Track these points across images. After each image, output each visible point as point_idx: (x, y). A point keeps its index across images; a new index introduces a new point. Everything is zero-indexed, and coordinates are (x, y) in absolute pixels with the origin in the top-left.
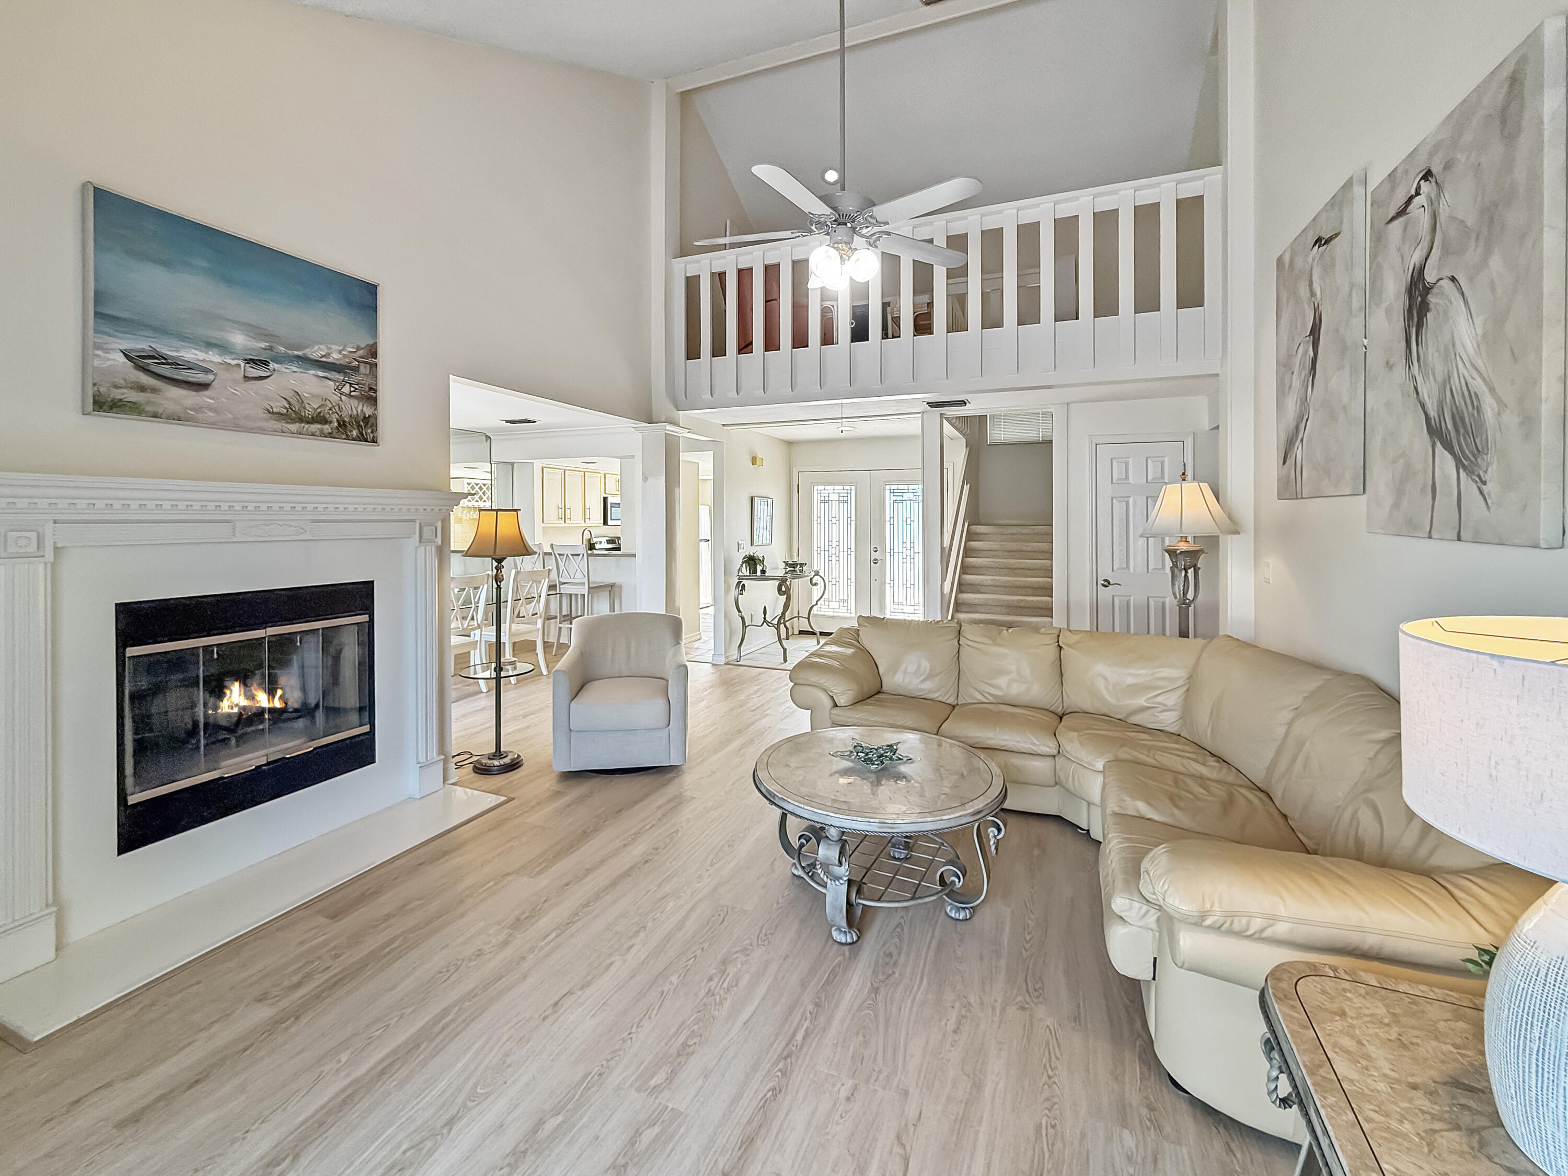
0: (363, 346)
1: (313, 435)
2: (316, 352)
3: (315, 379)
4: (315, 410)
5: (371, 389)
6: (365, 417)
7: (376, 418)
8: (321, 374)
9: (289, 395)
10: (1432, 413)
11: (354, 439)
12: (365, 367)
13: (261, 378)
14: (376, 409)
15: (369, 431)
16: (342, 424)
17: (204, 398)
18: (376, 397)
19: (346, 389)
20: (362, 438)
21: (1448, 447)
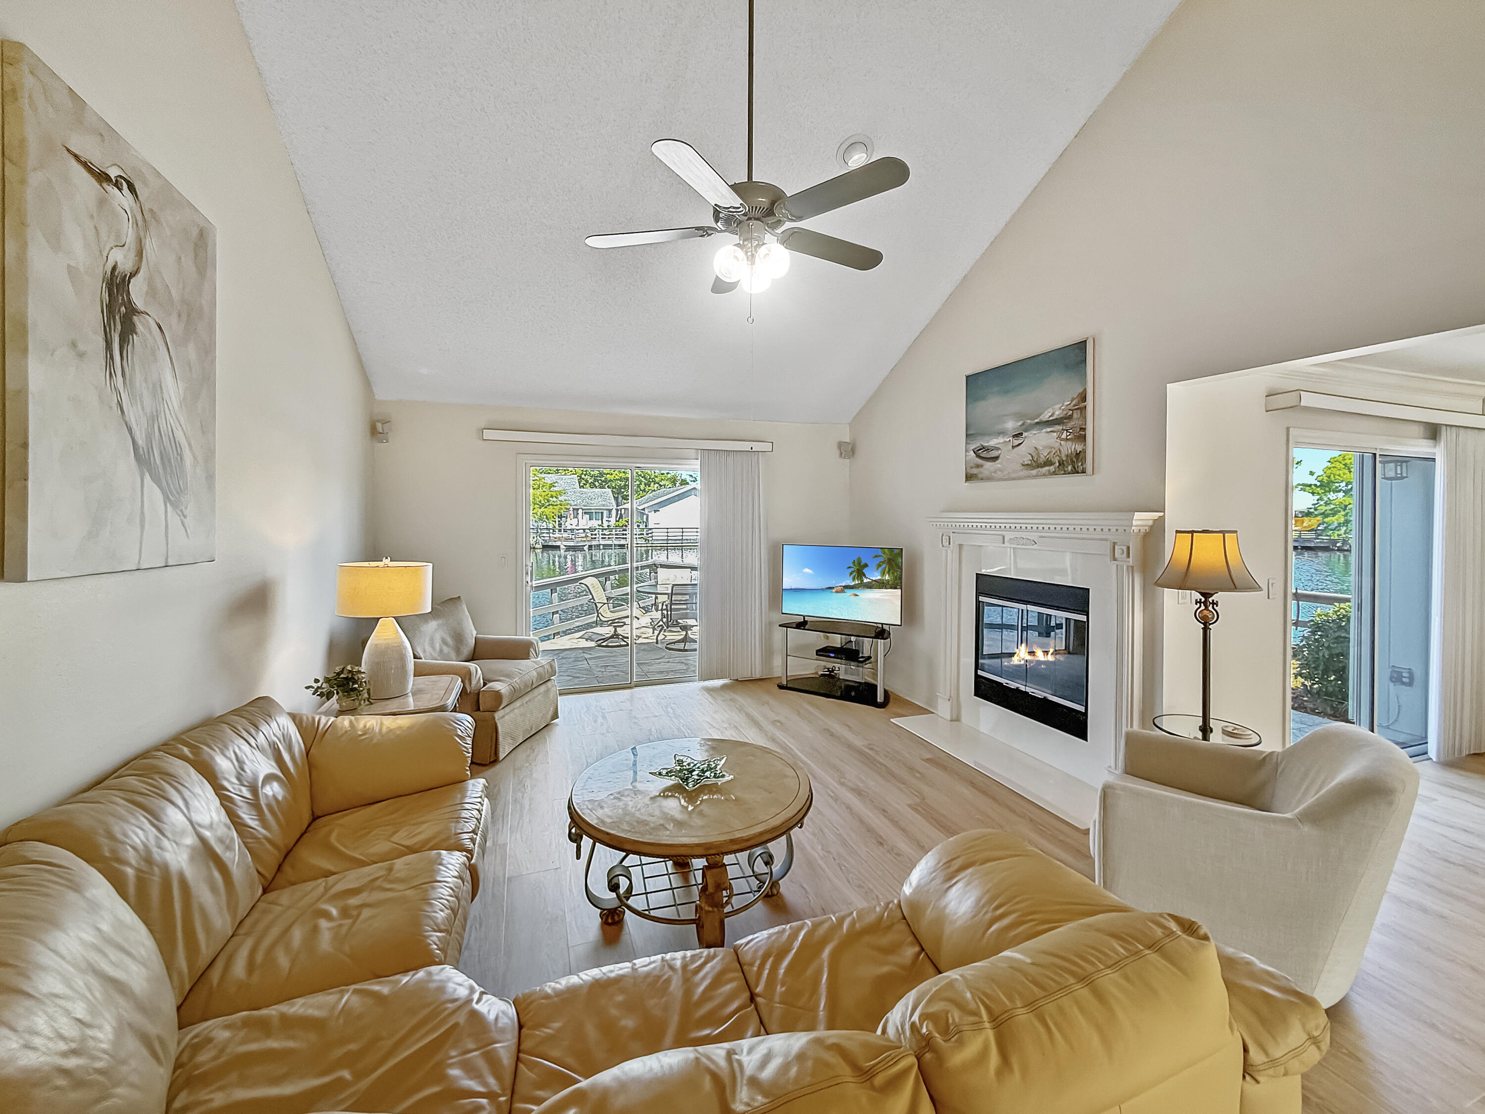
0: (1075, 396)
1: (1044, 475)
2: (1046, 416)
3: (1047, 434)
4: (1045, 457)
5: (1081, 429)
6: (1077, 454)
7: (1085, 452)
8: (1049, 430)
9: (1032, 451)
10: (141, 442)
11: (1069, 473)
12: (1077, 413)
13: (1020, 444)
14: (1085, 445)
15: (1080, 464)
16: (1061, 464)
17: (997, 465)
18: (1085, 434)
19: (1064, 436)
20: (1075, 471)
21: (156, 480)
